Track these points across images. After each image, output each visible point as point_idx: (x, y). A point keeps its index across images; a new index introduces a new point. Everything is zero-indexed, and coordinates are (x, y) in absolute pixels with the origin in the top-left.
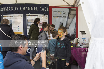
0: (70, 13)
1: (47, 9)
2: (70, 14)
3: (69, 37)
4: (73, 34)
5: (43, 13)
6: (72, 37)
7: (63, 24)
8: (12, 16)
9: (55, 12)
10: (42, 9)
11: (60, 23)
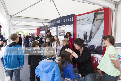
0: (96, 18)
1: (73, 19)
2: (95, 20)
3: (95, 50)
4: (99, 46)
5: (69, 23)
6: (98, 49)
7: (86, 33)
8: (52, 29)
9: (79, 20)
10: (68, 20)
11: (84, 31)
